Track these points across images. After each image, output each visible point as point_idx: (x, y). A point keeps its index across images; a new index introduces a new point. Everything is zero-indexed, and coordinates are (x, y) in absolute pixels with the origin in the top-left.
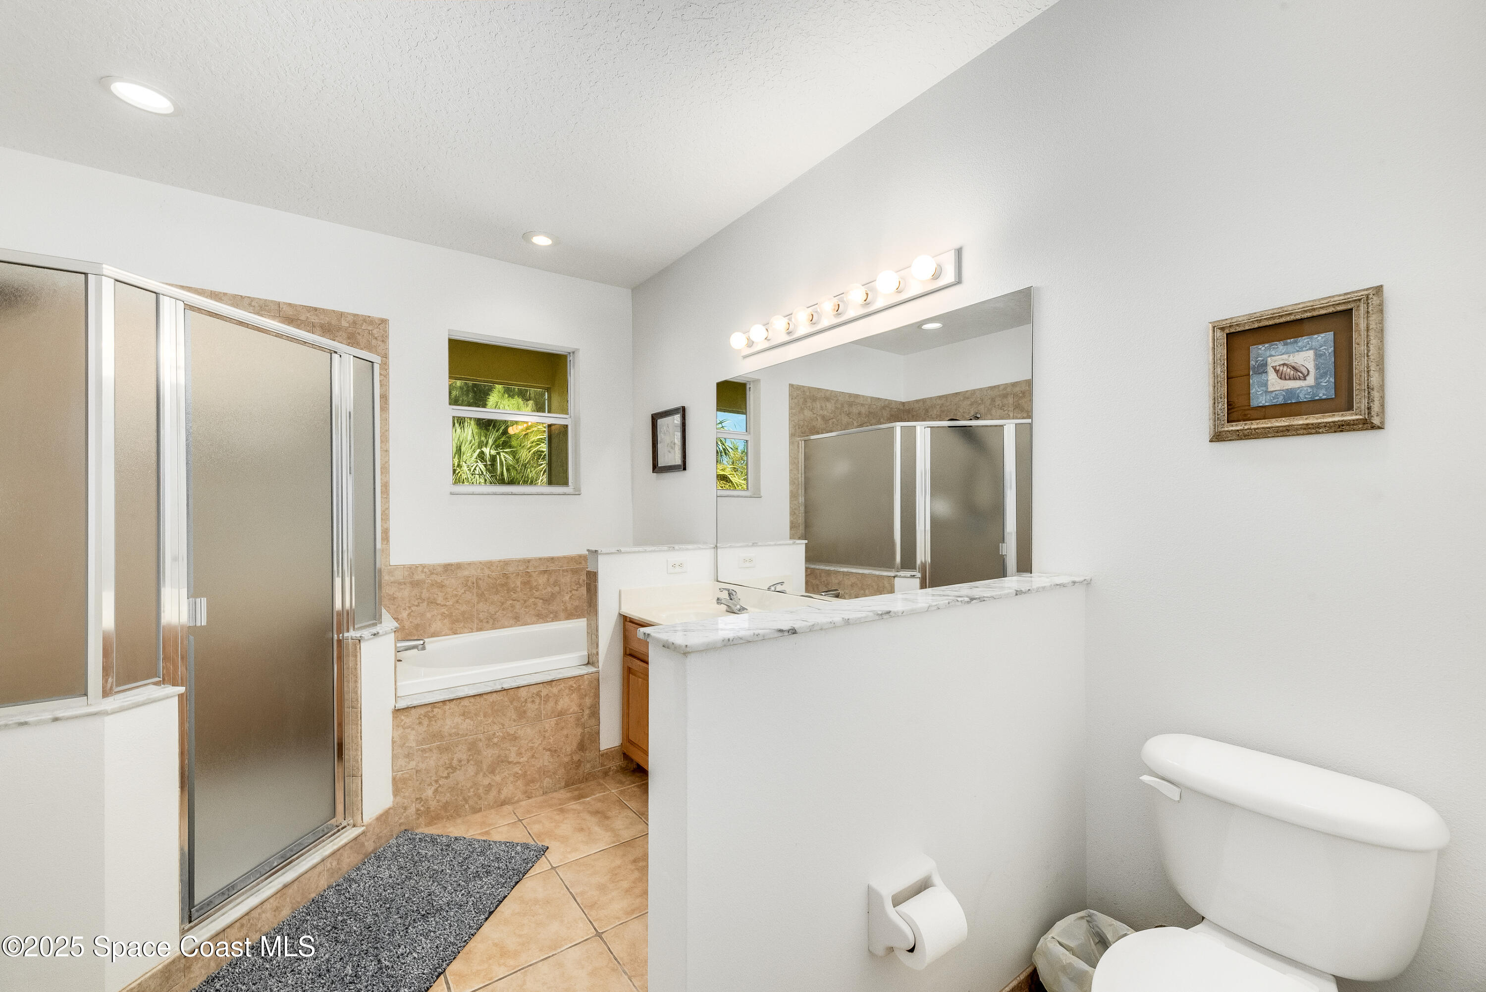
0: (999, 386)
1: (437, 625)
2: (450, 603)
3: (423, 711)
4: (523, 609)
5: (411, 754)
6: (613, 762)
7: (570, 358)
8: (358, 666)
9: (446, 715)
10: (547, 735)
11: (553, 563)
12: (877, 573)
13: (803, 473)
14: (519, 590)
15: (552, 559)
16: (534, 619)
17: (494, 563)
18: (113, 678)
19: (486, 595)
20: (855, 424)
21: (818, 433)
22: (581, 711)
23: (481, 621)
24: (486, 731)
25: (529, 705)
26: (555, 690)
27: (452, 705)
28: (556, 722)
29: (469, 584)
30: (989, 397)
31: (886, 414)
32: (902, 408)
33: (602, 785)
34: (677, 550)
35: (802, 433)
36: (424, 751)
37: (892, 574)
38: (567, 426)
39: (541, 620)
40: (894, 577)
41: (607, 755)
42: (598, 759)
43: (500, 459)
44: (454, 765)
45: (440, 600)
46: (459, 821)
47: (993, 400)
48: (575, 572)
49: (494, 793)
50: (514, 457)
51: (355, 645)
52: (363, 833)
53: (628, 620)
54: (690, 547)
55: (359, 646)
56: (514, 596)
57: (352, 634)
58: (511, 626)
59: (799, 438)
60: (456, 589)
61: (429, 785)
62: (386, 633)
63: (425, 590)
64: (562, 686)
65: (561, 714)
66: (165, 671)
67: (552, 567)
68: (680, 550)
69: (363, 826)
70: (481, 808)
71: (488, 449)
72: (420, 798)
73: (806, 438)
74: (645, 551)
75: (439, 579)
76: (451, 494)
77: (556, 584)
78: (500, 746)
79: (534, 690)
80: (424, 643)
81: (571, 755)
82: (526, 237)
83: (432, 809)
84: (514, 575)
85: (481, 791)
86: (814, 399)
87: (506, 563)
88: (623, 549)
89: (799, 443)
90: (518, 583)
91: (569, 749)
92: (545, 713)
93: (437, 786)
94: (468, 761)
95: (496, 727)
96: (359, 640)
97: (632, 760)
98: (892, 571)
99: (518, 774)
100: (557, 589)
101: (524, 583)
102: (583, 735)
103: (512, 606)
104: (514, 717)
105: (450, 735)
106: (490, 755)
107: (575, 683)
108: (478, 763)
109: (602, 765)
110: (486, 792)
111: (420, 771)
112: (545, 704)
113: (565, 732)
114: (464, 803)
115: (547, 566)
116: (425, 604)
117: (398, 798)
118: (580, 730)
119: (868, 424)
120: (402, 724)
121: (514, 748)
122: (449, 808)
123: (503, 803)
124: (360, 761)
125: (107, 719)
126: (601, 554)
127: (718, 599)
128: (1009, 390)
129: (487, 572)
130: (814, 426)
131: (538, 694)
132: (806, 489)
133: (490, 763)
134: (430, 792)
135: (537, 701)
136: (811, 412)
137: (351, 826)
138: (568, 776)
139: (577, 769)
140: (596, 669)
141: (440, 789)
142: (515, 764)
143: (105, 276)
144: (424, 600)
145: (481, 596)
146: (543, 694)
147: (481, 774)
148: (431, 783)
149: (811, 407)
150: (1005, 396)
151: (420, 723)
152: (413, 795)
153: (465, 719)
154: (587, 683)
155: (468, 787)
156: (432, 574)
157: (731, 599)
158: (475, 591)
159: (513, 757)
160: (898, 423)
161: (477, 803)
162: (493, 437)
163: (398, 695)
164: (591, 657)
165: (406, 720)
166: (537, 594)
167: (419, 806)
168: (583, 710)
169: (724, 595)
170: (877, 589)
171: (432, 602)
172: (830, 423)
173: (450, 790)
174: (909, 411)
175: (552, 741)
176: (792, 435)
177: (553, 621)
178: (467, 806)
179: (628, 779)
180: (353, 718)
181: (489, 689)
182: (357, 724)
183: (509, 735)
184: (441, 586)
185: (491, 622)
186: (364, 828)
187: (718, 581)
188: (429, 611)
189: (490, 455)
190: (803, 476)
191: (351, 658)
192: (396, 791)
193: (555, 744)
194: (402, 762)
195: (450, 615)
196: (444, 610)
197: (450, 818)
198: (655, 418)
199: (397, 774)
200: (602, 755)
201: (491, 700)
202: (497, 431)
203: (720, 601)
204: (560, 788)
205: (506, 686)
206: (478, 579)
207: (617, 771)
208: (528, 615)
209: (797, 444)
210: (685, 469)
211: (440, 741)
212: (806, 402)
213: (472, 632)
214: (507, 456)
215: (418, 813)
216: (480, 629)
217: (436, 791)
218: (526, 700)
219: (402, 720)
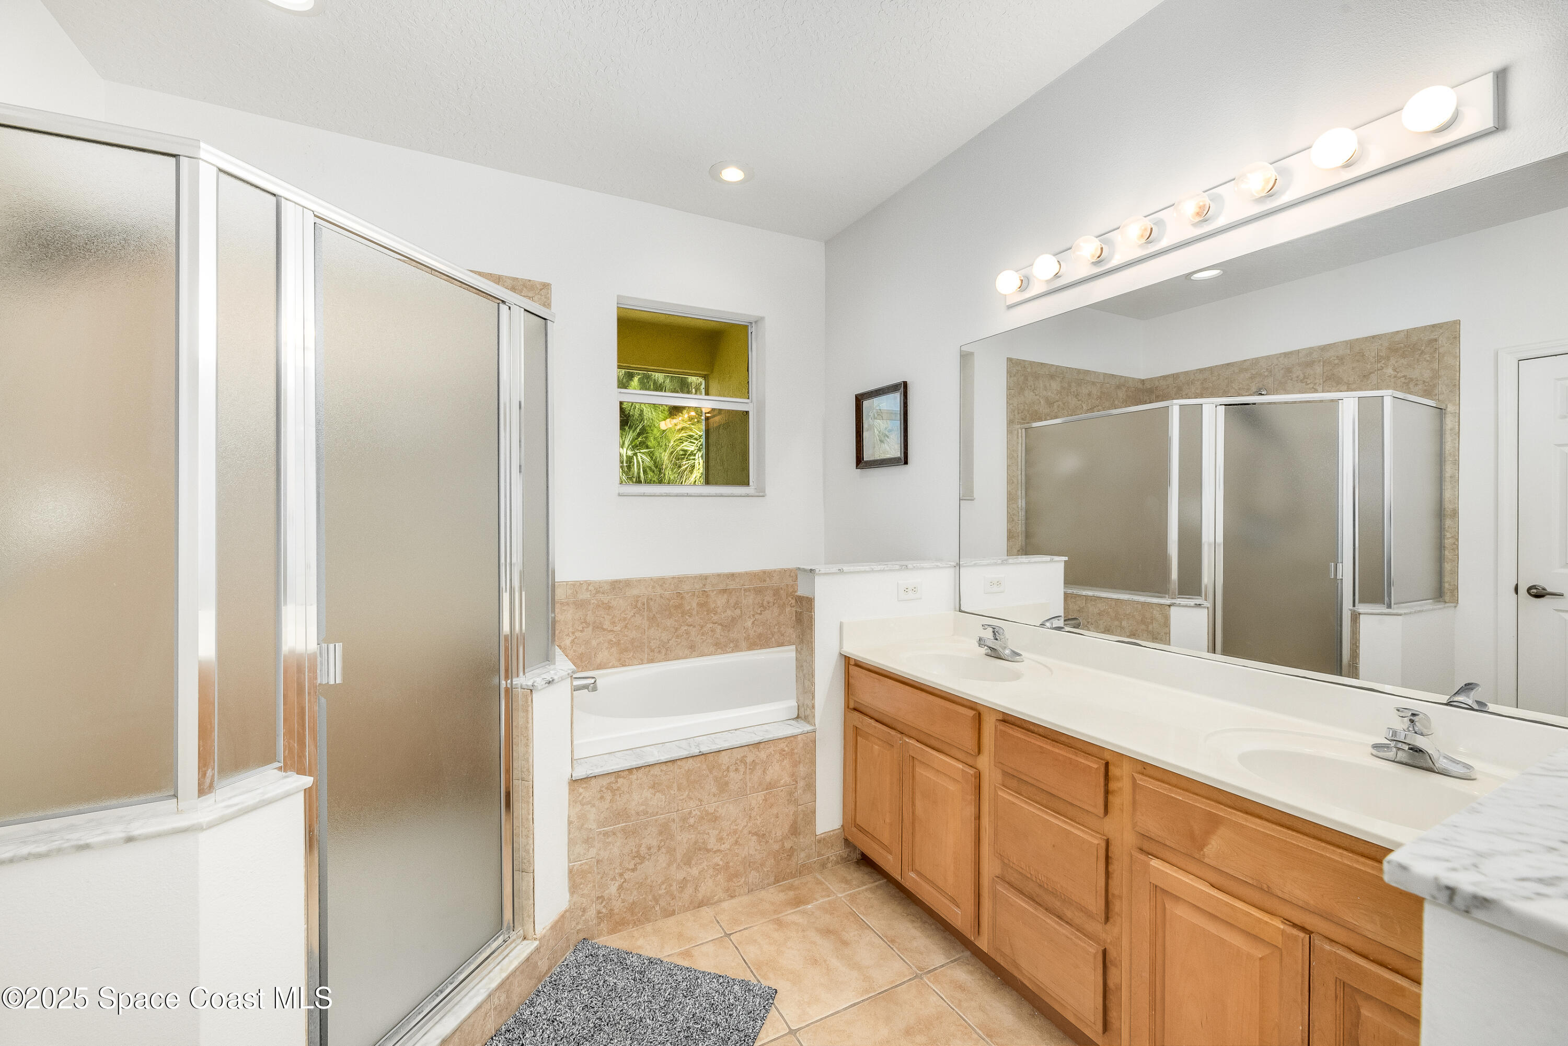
0: (1298, 351)
1: (603, 655)
2: (617, 628)
3: (605, 782)
4: (699, 636)
5: (591, 838)
6: (833, 851)
7: (752, 329)
8: (529, 725)
9: (633, 787)
10: (754, 814)
11: (734, 580)
12: (1142, 599)
13: (1023, 470)
14: (694, 612)
15: (732, 576)
16: (712, 649)
17: (667, 579)
18: (213, 769)
19: (659, 619)
20: (1085, 408)
21: (1040, 420)
22: (794, 783)
23: (653, 651)
24: (680, 808)
25: (732, 774)
26: (763, 755)
27: (640, 774)
28: (763, 798)
29: (639, 605)
30: (1282, 366)
31: (1121, 394)
32: (1140, 386)
33: (821, 883)
34: (912, 569)
35: (1023, 419)
36: (606, 834)
37: (1168, 602)
38: (747, 412)
39: (719, 650)
40: (1169, 606)
41: (823, 841)
42: (814, 846)
43: (638, 462)
44: (642, 853)
45: (607, 625)
46: (649, 927)
47: (1289, 370)
48: (759, 591)
49: (690, 890)
50: (652, 458)
51: (526, 696)
52: (537, 949)
53: (852, 662)
54: (926, 565)
55: (530, 699)
56: (690, 620)
57: (521, 681)
58: (685, 658)
59: (1019, 426)
60: (624, 611)
61: (612, 880)
62: (562, 679)
63: (590, 612)
64: (771, 750)
65: (770, 786)
66: (287, 752)
67: (732, 585)
68: (914, 568)
69: (535, 939)
70: (674, 911)
71: (625, 449)
72: (602, 896)
73: (1027, 426)
74: (873, 571)
75: (605, 598)
76: (619, 495)
77: (737, 605)
78: (697, 829)
79: (738, 754)
80: (595, 681)
81: (781, 840)
82: (714, 172)
83: (616, 911)
84: (690, 594)
85: (674, 887)
86: (1037, 377)
87: (680, 580)
88: (845, 569)
89: (1018, 433)
90: (694, 605)
91: (779, 834)
92: (750, 785)
93: (622, 880)
94: (659, 848)
95: (692, 804)
96: (531, 690)
97: (854, 848)
98: (1165, 597)
99: (718, 865)
100: (738, 612)
101: (700, 605)
102: (796, 814)
103: (687, 633)
104: (714, 790)
105: (638, 813)
106: (685, 841)
107: (787, 746)
108: (671, 851)
109: (819, 855)
110: (680, 889)
111: (602, 861)
112: (751, 773)
113: (775, 811)
114: (654, 904)
115: (727, 585)
116: (590, 628)
117: (575, 896)
118: (792, 809)
119: (1100, 408)
120: (581, 798)
121: (714, 831)
122: (637, 910)
123: (701, 904)
124: (531, 852)
125: (202, 836)
126: (820, 574)
127: (980, 639)
128: (1315, 355)
129: (659, 591)
130: (1036, 411)
131: (743, 760)
132: (1027, 489)
133: (685, 850)
134: (613, 889)
135: (742, 768)
136: (1032, 393)
137: (521, 939)
138: (778, 868)
139: (789, 859)
140: (812, 728)
141: (625, 884)
142: (715, 852)
143: (203, 160)
144: (589, 624)
145: (652, 619)
146: (749, 760)
147: (675, 865)
148: (614, 877)
149: (1033, 386)
150: (1310, 364)
151: (602, 797)
152: (594, 892)
153: (656, 792)
154: (801, 745)
155: (659, 883)
156: (598, 592)
157: (997, 639)
158: (645, 614)
159: (712, 843)
160: (1175, 401)
161: (670, 903)
162: (629, 437)
163: (575, 757)
164: (802, 710)
165: (586, 793)
166: (715, 618)
167: (600, 907)
168: (797, 782)
169: (988, 634)
170: (1142, 620)
171: (598, 627)
172: (1055, 407)
173: (637, 886)
174: (1150, 391)
175: (759, 822)
176: (1010, 422)
177: (733, 651)
178: (657, 908)
179: (854, 875)
180: (523, 794)
181: (684, 753)
182: (528, 802)
183: (708, 814)
184: (608, 607)
185: (663, 652)
186: (537, 943)
187: (960, 611)
188: (595, 637)
189: (627, 456)
190: (1023, 473)
191: (521, 714)
192: (574, 888)
193: (763, 827)
194: (579, 849)
195: (618, 643)
196: (611, 637)
197: (637, 923)
198: (859, 400)
199: (574, 865)
200: (819, 841)
201: (686, 768)
202: (634, 431)
203: (982, 643)
204: (769, 885)
205: (705, 749)
206: (649, 599)
207: (837, 863)
208: (705, 643)
209: (1016, 432)
210: (906, 463)
211: (626, 822)
212: (1027, 380)
213: (642, 664)
214: (644, 457)
215: (600, 917)
216: (651, 661)
217: (620, 887)
218: (728, 768)
219: (581, 794)
